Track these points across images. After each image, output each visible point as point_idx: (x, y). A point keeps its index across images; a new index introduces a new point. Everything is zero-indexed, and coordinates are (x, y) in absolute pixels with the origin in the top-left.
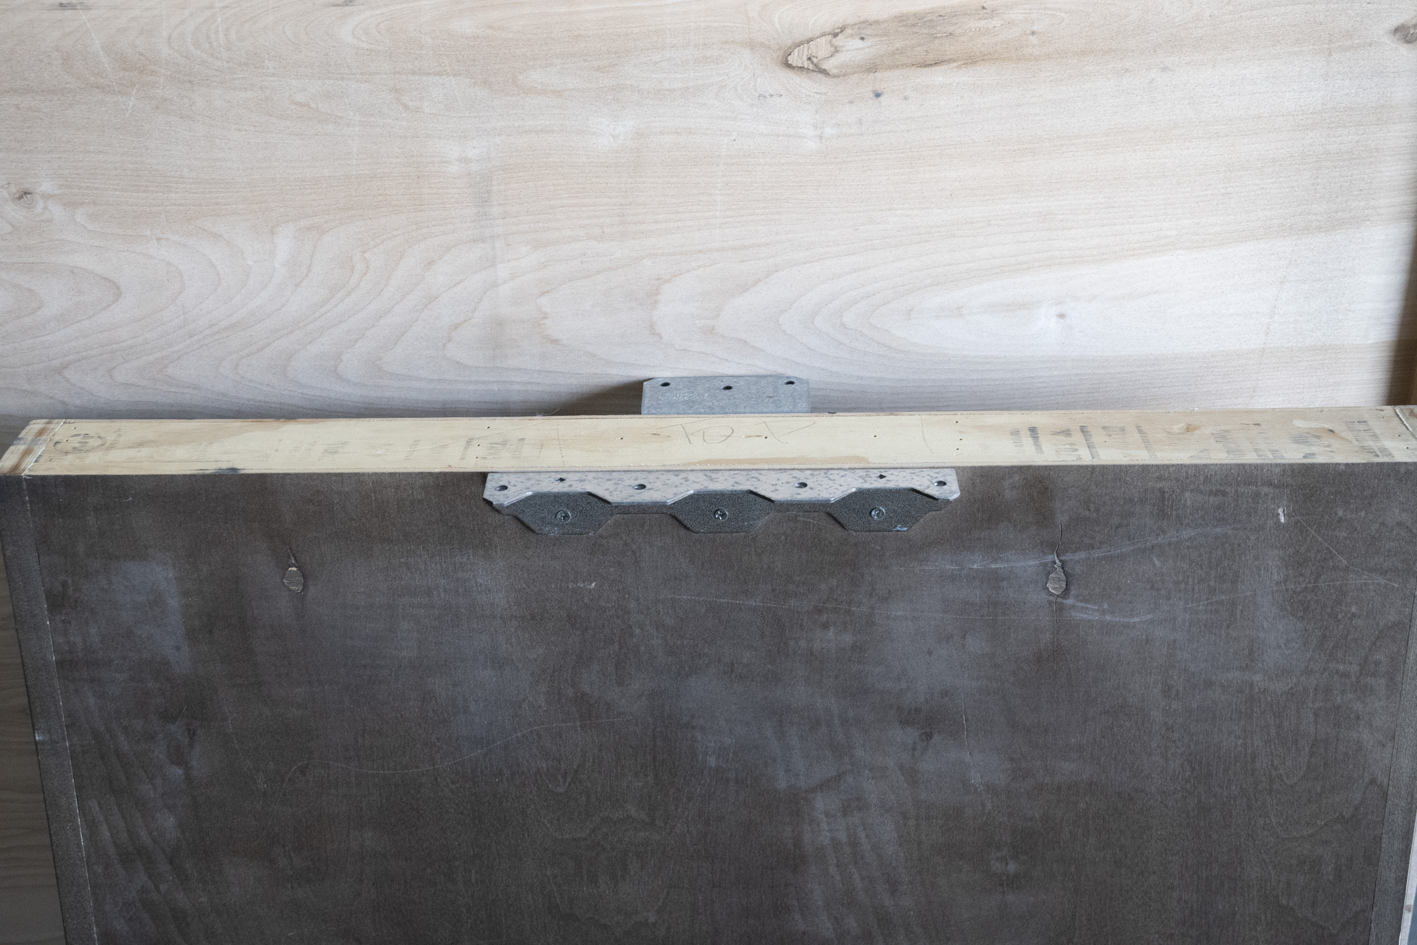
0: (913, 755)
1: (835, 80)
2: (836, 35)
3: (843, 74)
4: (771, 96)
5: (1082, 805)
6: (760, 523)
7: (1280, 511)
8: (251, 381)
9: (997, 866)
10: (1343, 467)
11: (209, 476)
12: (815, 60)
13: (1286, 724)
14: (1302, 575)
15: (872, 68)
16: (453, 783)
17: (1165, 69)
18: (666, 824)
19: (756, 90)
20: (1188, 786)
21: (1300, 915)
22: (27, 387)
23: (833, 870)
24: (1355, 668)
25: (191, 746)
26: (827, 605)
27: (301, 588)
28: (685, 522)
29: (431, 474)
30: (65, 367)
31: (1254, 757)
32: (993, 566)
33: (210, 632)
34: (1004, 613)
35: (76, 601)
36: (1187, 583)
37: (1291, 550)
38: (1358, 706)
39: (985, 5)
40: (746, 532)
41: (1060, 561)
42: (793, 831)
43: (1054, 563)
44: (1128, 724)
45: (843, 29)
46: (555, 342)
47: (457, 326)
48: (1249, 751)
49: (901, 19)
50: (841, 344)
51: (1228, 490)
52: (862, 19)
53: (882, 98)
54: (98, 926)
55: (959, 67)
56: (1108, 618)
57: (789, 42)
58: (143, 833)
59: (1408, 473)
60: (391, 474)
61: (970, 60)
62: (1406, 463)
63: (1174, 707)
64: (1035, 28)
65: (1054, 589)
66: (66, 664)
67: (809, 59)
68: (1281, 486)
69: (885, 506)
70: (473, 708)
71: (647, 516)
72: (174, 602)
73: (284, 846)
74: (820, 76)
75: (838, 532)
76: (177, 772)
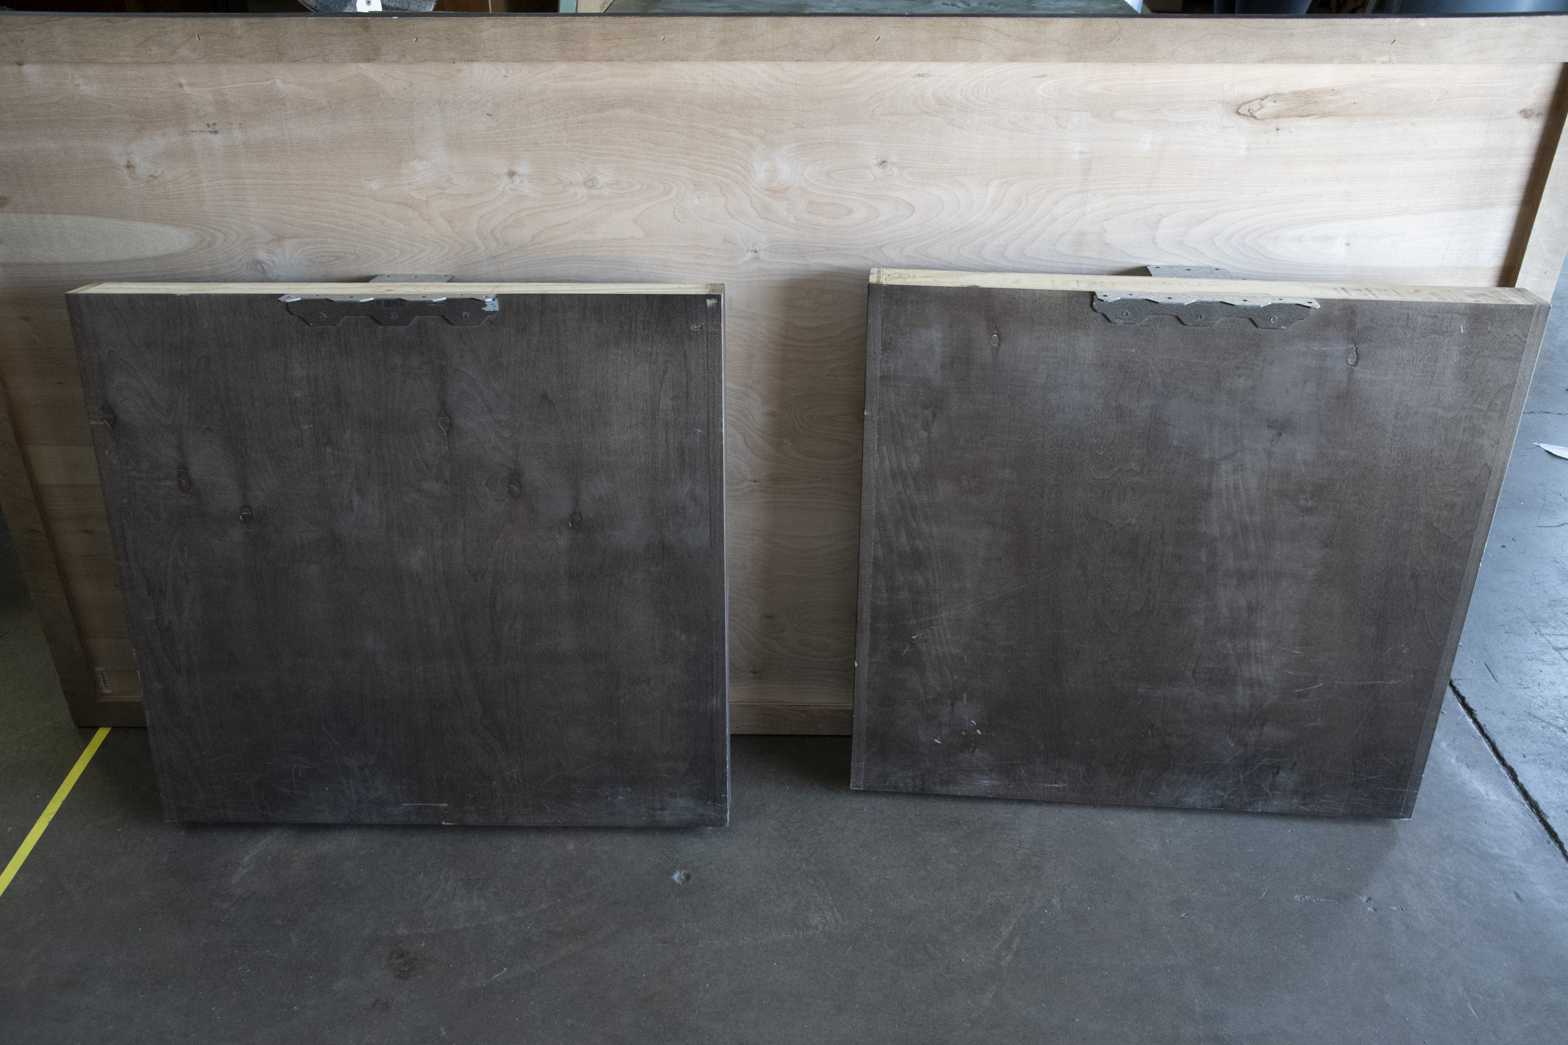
0: (1271, 444)
1: (1259, 121)
2: (1263, 100)
3: (1263, 119)
4: (1228, 127)
5: (1347, 473)
6: (1218, 322)
7: (1462, 327)
8: (963, 257)
9: (1302, 503)
10: (1494, 306)
11: (965, 288)
12: (1251, 111)
13: (1450, 434)
14: (1467, 359)
15: (1277, 116)
16: (1051, 447)
17: (1413, 124)
18: (1148, 473)
19: (1222, 124)
20: (1399, 464)
21: (1441, 532)
22: (864, 255)
23: (1224, 501)
24: (1485, 408)
25: (933, 422)
26: (1243, 365)
27: (997, 345)
28: (1183, 320)
29: (1067, 291)
30: (883, 246)
31: (1432, 451)
32: (1324, 349)
33: (952, 365)
34: (1325, 373)
35: (895, 347)
36: (1413, 362)
37: (1464, 347)
38: (1484, 426)
39: (1334, 89)
40: (1210, 326)
41: (1356, 348)
42: (1208, 480)
43: (1353, 348)
44: (1375, 432)
45: (1266, 97)
46: (1108, 244)
47: (1063, 234)
48: (1430, 448)
49: (1294, 93)
50: (1241, 253)
51: (1439, 315)
52: (1276, 93)
53: (1279, 131)
54: (876, 509)
55: (1317, 118)
56: (1374, 377)
57: (1241, 102)
58: (904, 464)
59: (1524, 310)
60: (1049, 290)
61: (1324, 115)
62: (1522, 305)
63: (1398, 424)
64: (1356, 101)
65: (1350, 361)
66: (885, 378)
67: (1249, 111)
68: (1464, 314)
69: (1278, 316)
70: (1066, 409)
71: (1165, 317)
72: (938, 349)
73: (967, 474)
74: (1253, 119)
75: (1254, 329)
76: (924, 434)
